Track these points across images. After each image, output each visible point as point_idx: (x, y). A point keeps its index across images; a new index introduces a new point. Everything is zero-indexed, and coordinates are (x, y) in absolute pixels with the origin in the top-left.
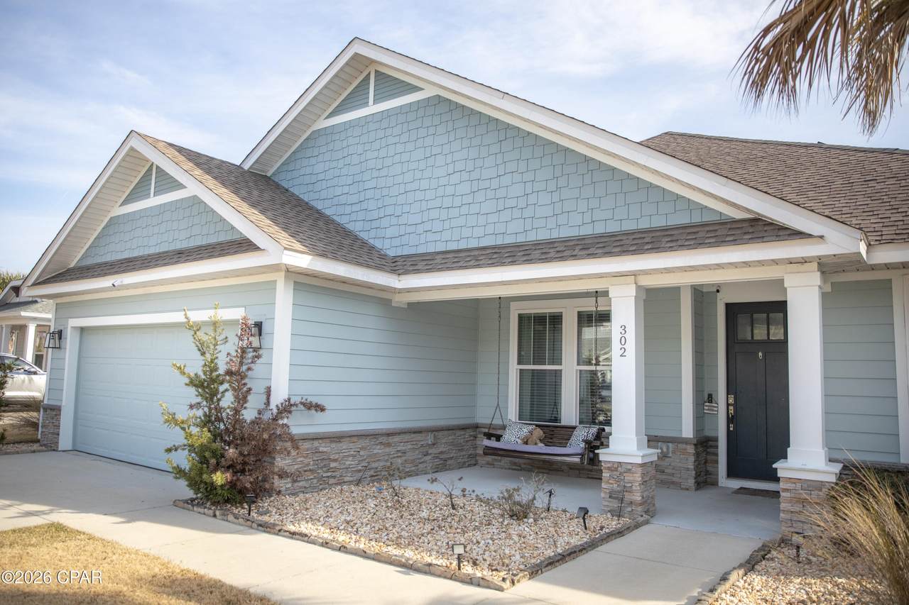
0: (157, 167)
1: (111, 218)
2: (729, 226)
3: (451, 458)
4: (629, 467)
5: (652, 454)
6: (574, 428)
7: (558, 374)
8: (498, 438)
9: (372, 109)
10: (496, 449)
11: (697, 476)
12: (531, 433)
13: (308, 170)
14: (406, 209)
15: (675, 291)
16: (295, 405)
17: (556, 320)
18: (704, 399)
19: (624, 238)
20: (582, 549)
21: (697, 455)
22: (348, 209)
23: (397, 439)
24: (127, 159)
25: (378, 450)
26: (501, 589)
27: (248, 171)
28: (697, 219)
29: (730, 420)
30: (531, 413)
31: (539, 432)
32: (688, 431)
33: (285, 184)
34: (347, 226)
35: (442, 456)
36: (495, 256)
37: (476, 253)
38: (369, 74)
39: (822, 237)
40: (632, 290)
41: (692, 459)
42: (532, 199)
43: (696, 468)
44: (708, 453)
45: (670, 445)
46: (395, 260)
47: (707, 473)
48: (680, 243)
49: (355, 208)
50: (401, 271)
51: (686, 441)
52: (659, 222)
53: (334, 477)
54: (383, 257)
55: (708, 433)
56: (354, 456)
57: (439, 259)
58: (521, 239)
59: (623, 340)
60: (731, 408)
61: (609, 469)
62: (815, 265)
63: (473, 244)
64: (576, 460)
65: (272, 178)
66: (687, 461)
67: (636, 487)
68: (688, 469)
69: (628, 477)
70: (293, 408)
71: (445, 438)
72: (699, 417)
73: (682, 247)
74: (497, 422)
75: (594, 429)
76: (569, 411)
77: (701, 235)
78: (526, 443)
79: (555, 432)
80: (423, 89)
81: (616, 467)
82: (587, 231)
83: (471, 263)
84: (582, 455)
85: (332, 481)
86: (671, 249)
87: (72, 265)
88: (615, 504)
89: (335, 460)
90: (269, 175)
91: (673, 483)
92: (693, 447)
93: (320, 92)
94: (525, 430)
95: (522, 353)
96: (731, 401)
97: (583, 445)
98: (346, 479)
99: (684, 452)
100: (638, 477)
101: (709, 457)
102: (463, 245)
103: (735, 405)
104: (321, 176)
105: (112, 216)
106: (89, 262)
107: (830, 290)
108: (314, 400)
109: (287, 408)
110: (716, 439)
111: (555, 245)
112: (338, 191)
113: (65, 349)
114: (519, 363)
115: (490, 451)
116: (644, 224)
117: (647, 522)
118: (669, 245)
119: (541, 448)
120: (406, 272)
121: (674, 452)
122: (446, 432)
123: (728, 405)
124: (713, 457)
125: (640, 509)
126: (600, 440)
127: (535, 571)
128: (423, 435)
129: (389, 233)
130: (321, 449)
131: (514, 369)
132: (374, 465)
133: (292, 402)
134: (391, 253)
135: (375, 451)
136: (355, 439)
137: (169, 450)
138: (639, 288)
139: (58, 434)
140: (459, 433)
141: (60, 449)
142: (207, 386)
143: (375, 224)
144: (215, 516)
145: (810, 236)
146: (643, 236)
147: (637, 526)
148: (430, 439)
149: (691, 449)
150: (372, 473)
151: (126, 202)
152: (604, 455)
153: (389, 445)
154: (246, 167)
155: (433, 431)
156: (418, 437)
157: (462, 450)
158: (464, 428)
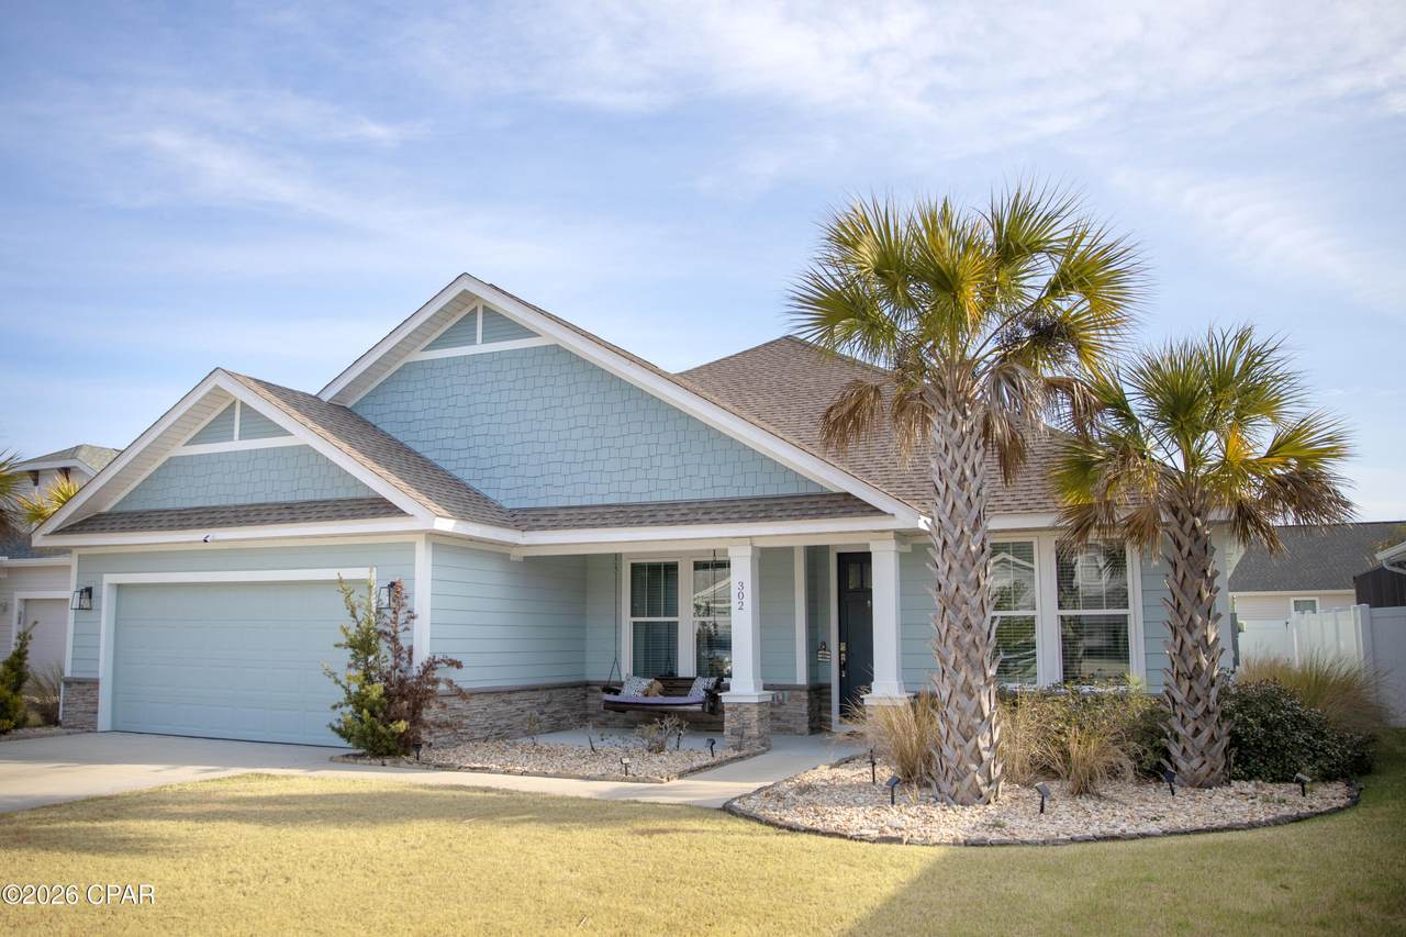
0: (242, 403)
1: (170, 458)
2: (827, 499)
3: (564, 718)
4: (747, 706)
5: (768, 696)
6: (694, 679)
7: (673, 627)
8: (617, 692)
9: (480, 348)
10: (615, 703)
11: (811, 721)
12: (651, 686)
13: (403, 406)
14: (523, 459)
15: (790, 550)
16: (439, 662)
17: (671, 569)
18: (816, 646)
19: (740, 504)
20: (713, 766)
21: (811, 701)
22: (454, 455)
23: (516, 697)
24: (208, 398)
25: (501, 707)
26: (662, 782)
27: (329, 404)
28: (803, 491)
29: (842, 667)
30: (646, 666)
31: (658, 685)
32: (802, 679)
33: (370, 418)
34: (454, 473)
35: (558, 716)
36: (621, 515)
37: (601, 510)
38: (476, 308)
39: (893, 515)
40: (748, 551)
41: (806, 705)
42: (656, 461)
43: (810, 714)
44: (822, 701)
45: (786, 693)
46: (513, 513)
47: (822, 719)
48: (788, 513)
49: (463, 454)
50: (525, 527)
51: (799, 688)
52: (771, 491)
53: (466, 734)
54: (500, 509)
55: (822, 681)
56: (481, 713)
57: (562, 515)
58: (645, 499)
59: (741, 595)
60: (843, 655)
61: (730, 709)
62: (892, 534)
63: (597, 501)
64: (698, 708)
65: (355, 410)
66: (800, 708)
67: (754, 723)
68: (802, 715)
69: (747, 715)
70: (438, 665)
71: (559, 697)
72: (814, 664)
73: (790, 517)
74: (615, 678)
75: (714, 680)
76: (686, 665)
77: (805, 505)
78: (646, 695)
79: (673, 684)
80: (539, 336)
81: (736, 707)
82: (708, 495)
83: (598, 521)
84: (703, 703)
85: (465, 738)
86: (781, 518)
87: (106, 509)
88: (736, 740)
89: (466, 717)
90: (349, 406)
91: (790, 729)
92: (806, 693)
93: (421, 326)
94: (645, 683)
95: (636, 605)
96: (843, 649)
97: (703, 694)
98: (476, 736)
99: (798, 699)
100: (755, 715)
101: (823, 704)
102: (586, 502)
103: (847, 652)
104: (419, 416)
105: (172, 455)
106: (136, 507)
107: (910, 550)
108: (454, 657)
109: (431, 666)
110: (829, 686)
111: (680, 507)
112: (441, 434)
113: (100, 610)
114: (633, 614)
115: (610, 706)
116: (758, 493)
117: (763, 752)
118: (779, 514)
119: (660, 699)
120: (531, 529)
121: (789, 700)
122: (559, 691)
123: (840, 653)
124: (827, 704)
125: (757, 742)
126: (721, 686)
127: (681, 775)
128: (539, 692)
129: (504, 483)
130: (457, 706)
131: (627, 621)
132: (498, 723)
133: (436, 660)
134: (508, 505)
135: (500, 709)
136: (482, 696)
137: (334, 707)
138: (754, 548)
139: (96, 712)
140: (570, 691)
141: (99, 729)
142: (363, 646)
143: (486, 474)
144: (384, 765)
145: (885, 513)
146: (757, 503)
147: (755, 755)
148: (544, 697)
149: (804, 695)
150: (496, 730)
151: (192, 442)
152: (725, 698)
153: (510, 703)
154: (326, 397)
155: (548, 689)
156: (535, 695)
157: (573, 710)
158: (574, 686)
